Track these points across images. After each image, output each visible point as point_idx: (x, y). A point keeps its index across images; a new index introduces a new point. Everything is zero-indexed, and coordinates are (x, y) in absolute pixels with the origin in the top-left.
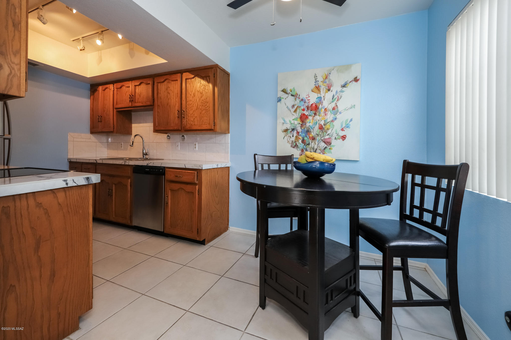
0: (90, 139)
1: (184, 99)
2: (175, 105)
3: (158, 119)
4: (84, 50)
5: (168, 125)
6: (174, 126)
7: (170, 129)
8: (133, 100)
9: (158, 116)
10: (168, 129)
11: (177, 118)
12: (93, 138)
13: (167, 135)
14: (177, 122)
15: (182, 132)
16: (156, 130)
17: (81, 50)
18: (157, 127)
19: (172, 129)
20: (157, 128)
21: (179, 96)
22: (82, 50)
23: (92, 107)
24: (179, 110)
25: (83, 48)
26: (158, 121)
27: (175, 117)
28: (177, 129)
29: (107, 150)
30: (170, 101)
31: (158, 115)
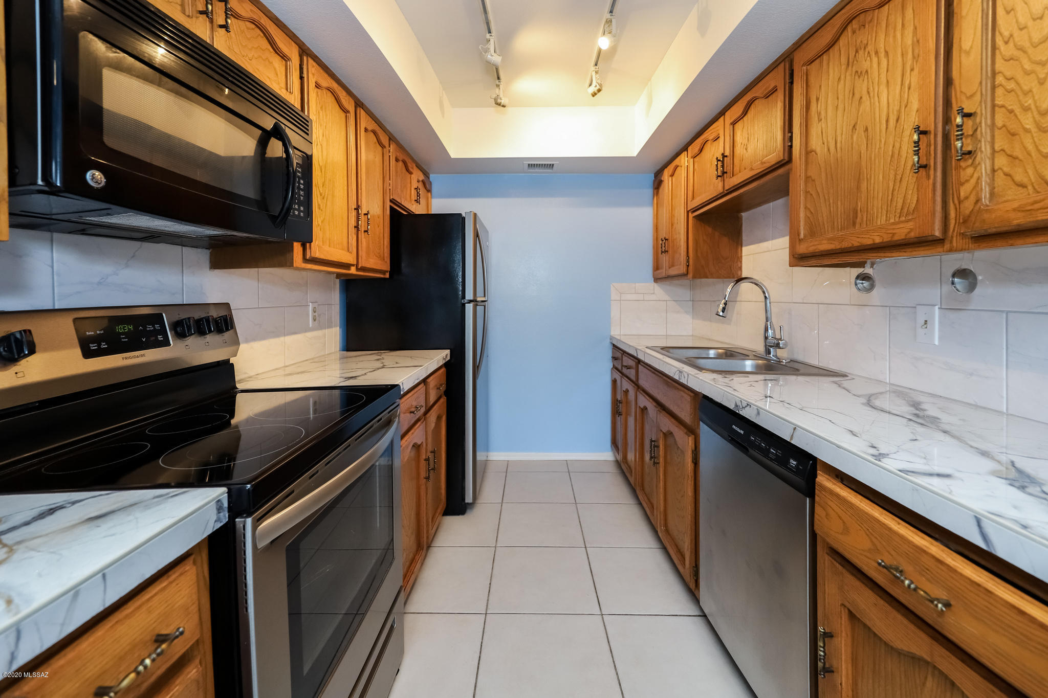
0: (654, 293)
1: (966, 45)
2: (899, 111)
3: (806, 208)
4: (599, 91)
5: (854, 224)
6: (893, 224)
7: (868, 242)
8: (725, 171)
9: (806, 198)
10: (856, 244)
11: (910, 179)
12: (658, 291)
13: (856, 271)
14: (912, 199)
15: (951, 250)
16: (799, 259)
17: (594, 95)
18: (800, 240)
19: (878, 240)
20: (802, 249)
21: (932, 45)
22: (596, 94)
23: (655, 221)
24: (933, 123)
25: (598, 87)
26: (807, 218)
27: (900, 172)
28: (912, 235)
29: (693, 319)
30: (868, 108)
31: (807, 192)
